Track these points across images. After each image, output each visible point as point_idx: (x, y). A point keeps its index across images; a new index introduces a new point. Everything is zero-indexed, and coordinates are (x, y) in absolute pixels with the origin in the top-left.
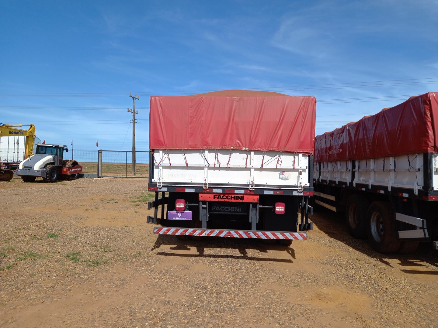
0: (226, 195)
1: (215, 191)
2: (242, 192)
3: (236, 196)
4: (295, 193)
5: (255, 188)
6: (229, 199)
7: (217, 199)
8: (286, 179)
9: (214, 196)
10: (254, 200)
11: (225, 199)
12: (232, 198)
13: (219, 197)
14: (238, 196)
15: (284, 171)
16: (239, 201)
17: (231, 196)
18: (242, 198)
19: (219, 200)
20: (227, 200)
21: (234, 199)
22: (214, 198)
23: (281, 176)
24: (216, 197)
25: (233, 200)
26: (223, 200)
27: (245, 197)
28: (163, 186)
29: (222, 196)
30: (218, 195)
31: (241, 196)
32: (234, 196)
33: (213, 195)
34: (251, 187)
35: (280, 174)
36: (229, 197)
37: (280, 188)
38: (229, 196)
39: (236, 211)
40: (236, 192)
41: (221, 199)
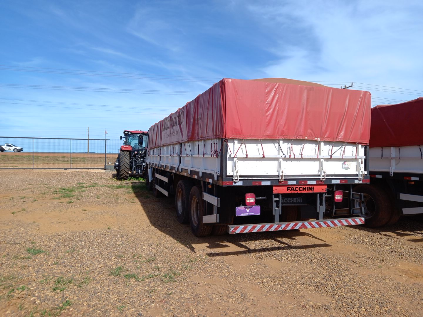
0: (299, 187)
1: (289, 183)
2: (314, 182)
3: (307, 187)
4: (356, 182)
5: (326, 179)
6: (301, 190)
7: (291, 191)
8: (347, 168)
9: (288, 188)
10: (323, 190)
11: (298, 190)
12: (303, 189)
13: (292, 189)
14: (309, 187)
15: (346, 161)
16: (310, 192)
17: (303, 187)
18: (312, 189)
19: (293, 192)
20: (299, 192)
21: (306, 190)
22: (288, 191)
23: (344, 166)
24: (289, 189)
25: (305, 192)
26: (295, 192)
27: (315, 187)
28: (240, 180)
29: (294, 187)
30: (291, 187)
31: (312, 187)
32: (306, 187)
33: (286, 187)
34: (323, 178)
35: (342, 164)
36: (301, 189)
37: (346, 177)
38: (301, 187)
39: (297, 202)
40: (309, 182)
41: (294, 190)
